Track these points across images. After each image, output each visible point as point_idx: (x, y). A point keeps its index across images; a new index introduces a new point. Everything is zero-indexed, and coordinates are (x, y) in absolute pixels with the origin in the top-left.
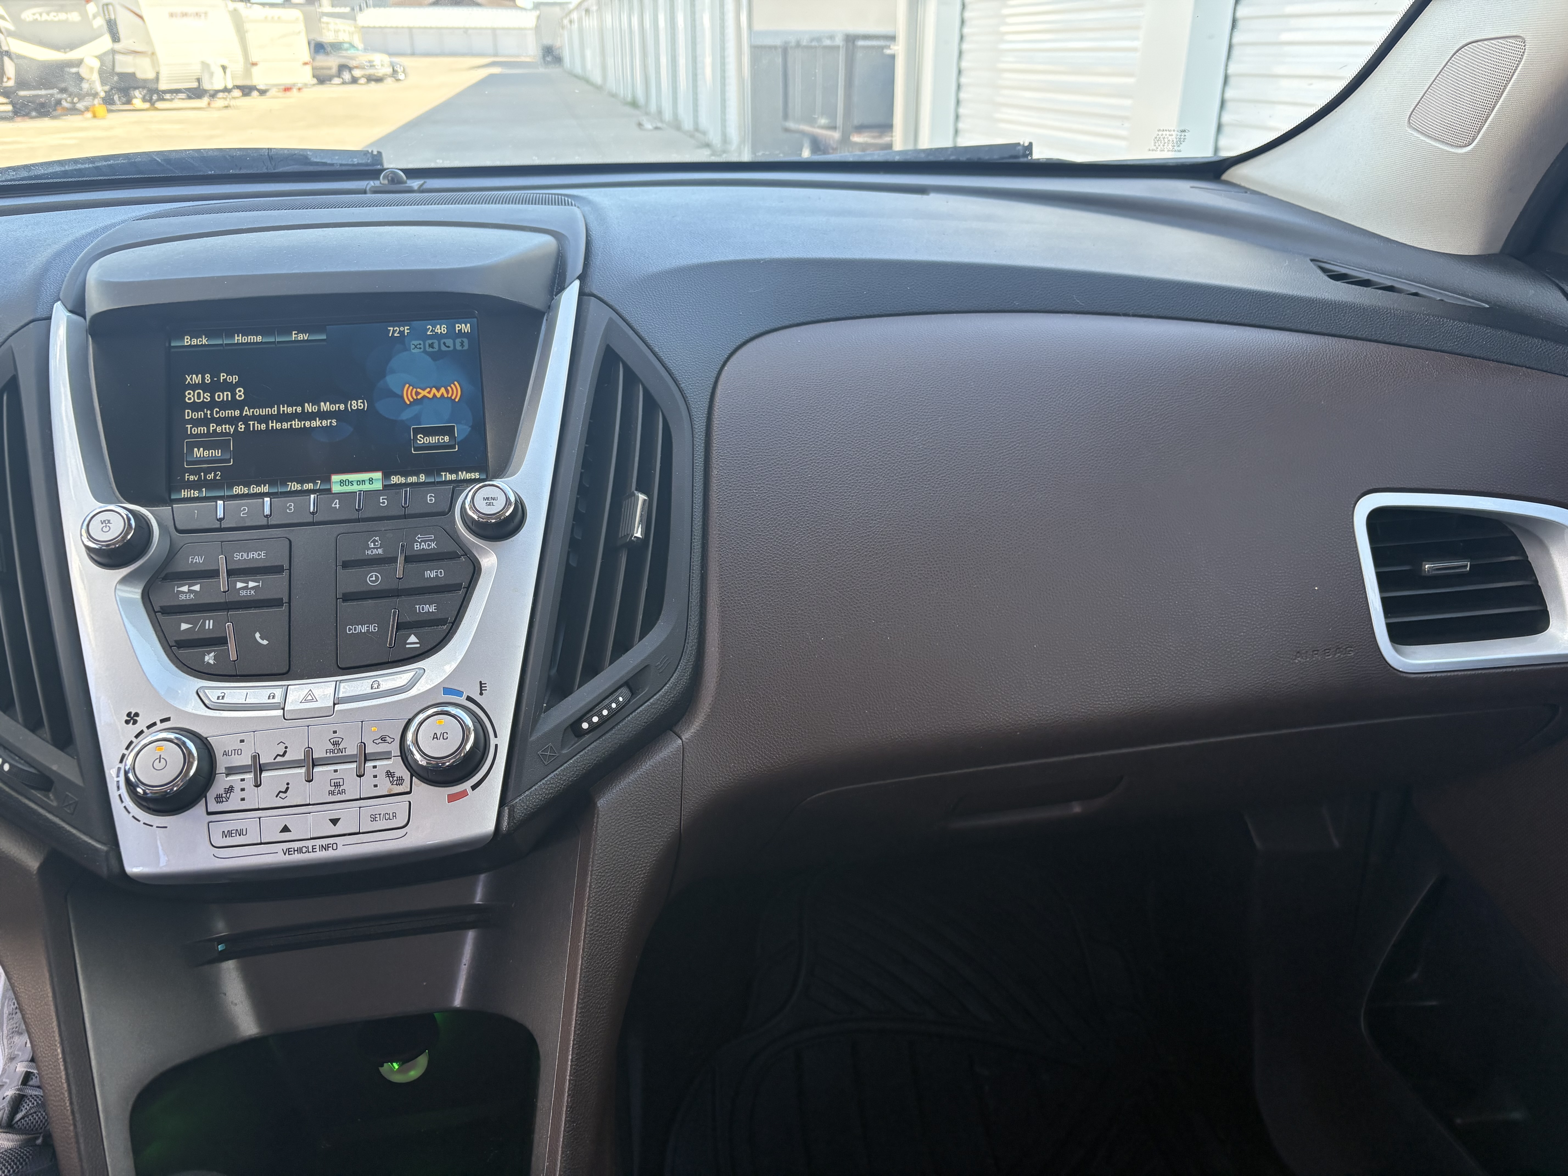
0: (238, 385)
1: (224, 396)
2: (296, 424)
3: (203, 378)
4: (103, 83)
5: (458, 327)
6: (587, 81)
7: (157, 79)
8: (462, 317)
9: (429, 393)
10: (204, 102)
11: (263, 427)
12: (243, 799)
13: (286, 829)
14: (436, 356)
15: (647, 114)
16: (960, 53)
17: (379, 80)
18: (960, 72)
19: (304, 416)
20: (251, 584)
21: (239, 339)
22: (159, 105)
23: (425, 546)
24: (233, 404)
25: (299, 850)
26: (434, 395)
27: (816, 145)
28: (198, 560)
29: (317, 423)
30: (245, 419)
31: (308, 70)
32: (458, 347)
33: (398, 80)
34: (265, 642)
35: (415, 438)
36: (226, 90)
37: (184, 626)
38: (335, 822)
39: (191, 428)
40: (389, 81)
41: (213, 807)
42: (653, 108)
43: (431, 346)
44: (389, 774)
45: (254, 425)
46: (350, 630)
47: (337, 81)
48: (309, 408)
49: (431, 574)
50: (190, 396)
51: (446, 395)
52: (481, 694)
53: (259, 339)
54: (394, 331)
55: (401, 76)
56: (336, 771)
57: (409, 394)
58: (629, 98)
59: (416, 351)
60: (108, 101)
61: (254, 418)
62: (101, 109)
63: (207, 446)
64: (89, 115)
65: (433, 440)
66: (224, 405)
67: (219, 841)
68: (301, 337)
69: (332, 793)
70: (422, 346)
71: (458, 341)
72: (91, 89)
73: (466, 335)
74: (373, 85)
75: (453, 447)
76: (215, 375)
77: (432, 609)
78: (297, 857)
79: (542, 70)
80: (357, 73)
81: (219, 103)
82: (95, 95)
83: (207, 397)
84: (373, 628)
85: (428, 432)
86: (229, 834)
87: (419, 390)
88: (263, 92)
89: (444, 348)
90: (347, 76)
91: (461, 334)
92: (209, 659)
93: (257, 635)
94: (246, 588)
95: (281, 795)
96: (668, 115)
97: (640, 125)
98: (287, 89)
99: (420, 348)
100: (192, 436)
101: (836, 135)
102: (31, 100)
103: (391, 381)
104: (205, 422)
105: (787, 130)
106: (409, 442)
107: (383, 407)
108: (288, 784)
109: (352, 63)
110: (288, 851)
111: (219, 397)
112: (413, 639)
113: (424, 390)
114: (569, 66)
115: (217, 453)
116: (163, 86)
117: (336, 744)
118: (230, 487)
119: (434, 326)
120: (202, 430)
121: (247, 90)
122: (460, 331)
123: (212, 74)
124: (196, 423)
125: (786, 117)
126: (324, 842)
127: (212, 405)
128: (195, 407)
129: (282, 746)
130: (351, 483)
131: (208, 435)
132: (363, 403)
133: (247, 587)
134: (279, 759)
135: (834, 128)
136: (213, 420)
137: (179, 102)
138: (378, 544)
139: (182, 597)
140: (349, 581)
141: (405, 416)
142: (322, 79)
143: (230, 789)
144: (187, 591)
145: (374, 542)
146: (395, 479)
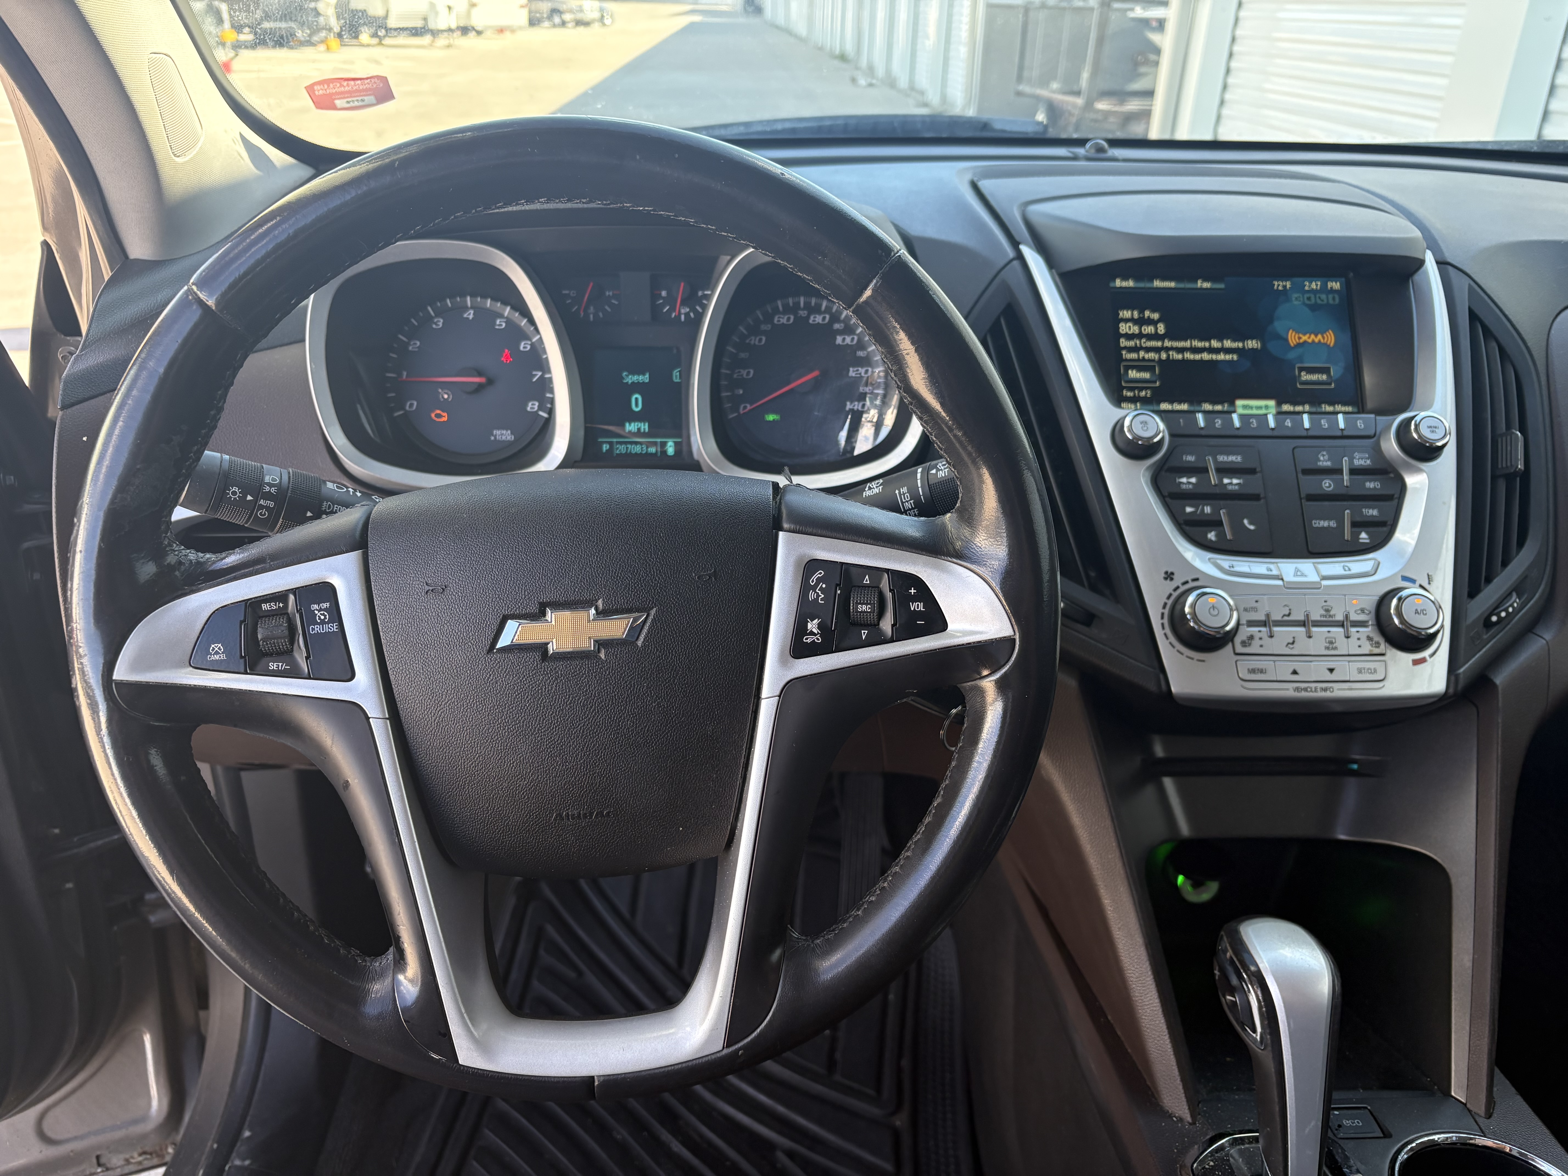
0: (1159, 321)
1: (1149, 329)
2: (1206, 356)
3: (1132, 314)
4: (338, 18)
5: (1330, 285)
6: (788, 32)
7: (386, 17)
8: (1333, 276)
9: (1309, 338)
10: (427, 39)
11: (1180, 357)
12: (1261, 646)
13: (1295, 672)
14: (1314, 308)
15: (857, 68)
16: (1237, 20)
17: (586, 24)
18: (1233, 40)
19: (1211, 350)
20: (1235, 481)
21: (1157, 283)
22: (387, 41)
23: (1362, 462)
24: (1155, 337)
25: (1306, 690)
26: (1313, 341)
27: (1053, 110)
28: (1191, 458)
29: (1221, 357)
30: (1167, 349)
31: (525, 12)
32: (1331, 302)
33: (604, 24)
34: (1252, 527)
35: (1300, 376)
36: (450, 30)
37: (1189, 510)
38: (1331, 670)
39: (1125, 354)
40: (596, 26)
41: (1240, 649)
42: (864, 63)
43: (1309, 299)
44: (1369, 638)
45: (1173, 355)
46: (1315, 523)
47: (546, 24)
48: (1215, 344)
49: (1370, 485)
50: (1124, 328)
51: (1322, 341)
52: (1429, 583)
53: (1172, 284)
54: (1279, 285)
55: (608, 21)
56: (1329, 632)
57: (1293, 338)
58: (837, 52)
59: (1296, 303)
60: (340, 36)
61: (1172, 349)
62: (334, 43)
63: (1140, 369)
64: (322, 47)
65: (1314, 377)
66: (1150, 337)
67: (1244, 674)
68: (1207, 285)
69: (1327, 648)
70: (1301, 299)
71: (1330, 296)
72: (326, 25)
73: (1336, 291)
74: (581, 29)
75: (1330, 384)
76: (1142, 312)
77: (1375, 512)
78: (1304, 694)
79: (742, 20)
80: (567, 17)
81: (442, 41)
82: (330, 30)
83: (1135, 329)
84: (1333, 524)
85: (1311, 370)
86: (1253, 671)
87: (1301, 335)
88: (479, 33)
89: (1319, 302)
90: (557, 20)
91: (1332, 291)
92: (1212, 536)
93: (1246, 522)
94: (1231, 484)
95: (1289, 645)
96: (880, 71)
97: (854, 80)
98: (501, 30)
99: (1300, 301)
100: (1126, 360)
101: (1080, 101)
102: (272, 32)
103: (1278, 326)
104: (1136, 349)
105: (1019, 94)
106: (1295, 379)
107: (1274, 347)
108: (1294, 638)
109: (564, 7)
110: (1297, 689)
111: (1145, 330)
112: (1363, 535)
113: (1305, 334)
114: (770, 15)
115: (1146, 375)
116: (392, 23)
117: (1327, 611)
118: (1159, 403)
119: (1311, 283)
120: (1134, 356)
121: (465, 30)
122: (1331, 288)
123: (437, 13)
124: (1130, 350)
125: (1020, 79)
126: (1324, 685)
127: (1140, 336)
128: (1129, 337)
129: (1287, 608)
130: (1251, 408)
131: (1138, 360)
132: (1257, 343)
133: (1233, 483)
134: (1286, 618)
135: (1078, 93)
136: (1141, 348)
137: (402, 40)
138: (1326, 457)
139: (1184, 487)
140: (1308, 484)
141: (1291, 355)
142: (533, 22)
143: (1251, 637)
144: (1187, 482)
145: (1323, 455)
146: (1286, 407)
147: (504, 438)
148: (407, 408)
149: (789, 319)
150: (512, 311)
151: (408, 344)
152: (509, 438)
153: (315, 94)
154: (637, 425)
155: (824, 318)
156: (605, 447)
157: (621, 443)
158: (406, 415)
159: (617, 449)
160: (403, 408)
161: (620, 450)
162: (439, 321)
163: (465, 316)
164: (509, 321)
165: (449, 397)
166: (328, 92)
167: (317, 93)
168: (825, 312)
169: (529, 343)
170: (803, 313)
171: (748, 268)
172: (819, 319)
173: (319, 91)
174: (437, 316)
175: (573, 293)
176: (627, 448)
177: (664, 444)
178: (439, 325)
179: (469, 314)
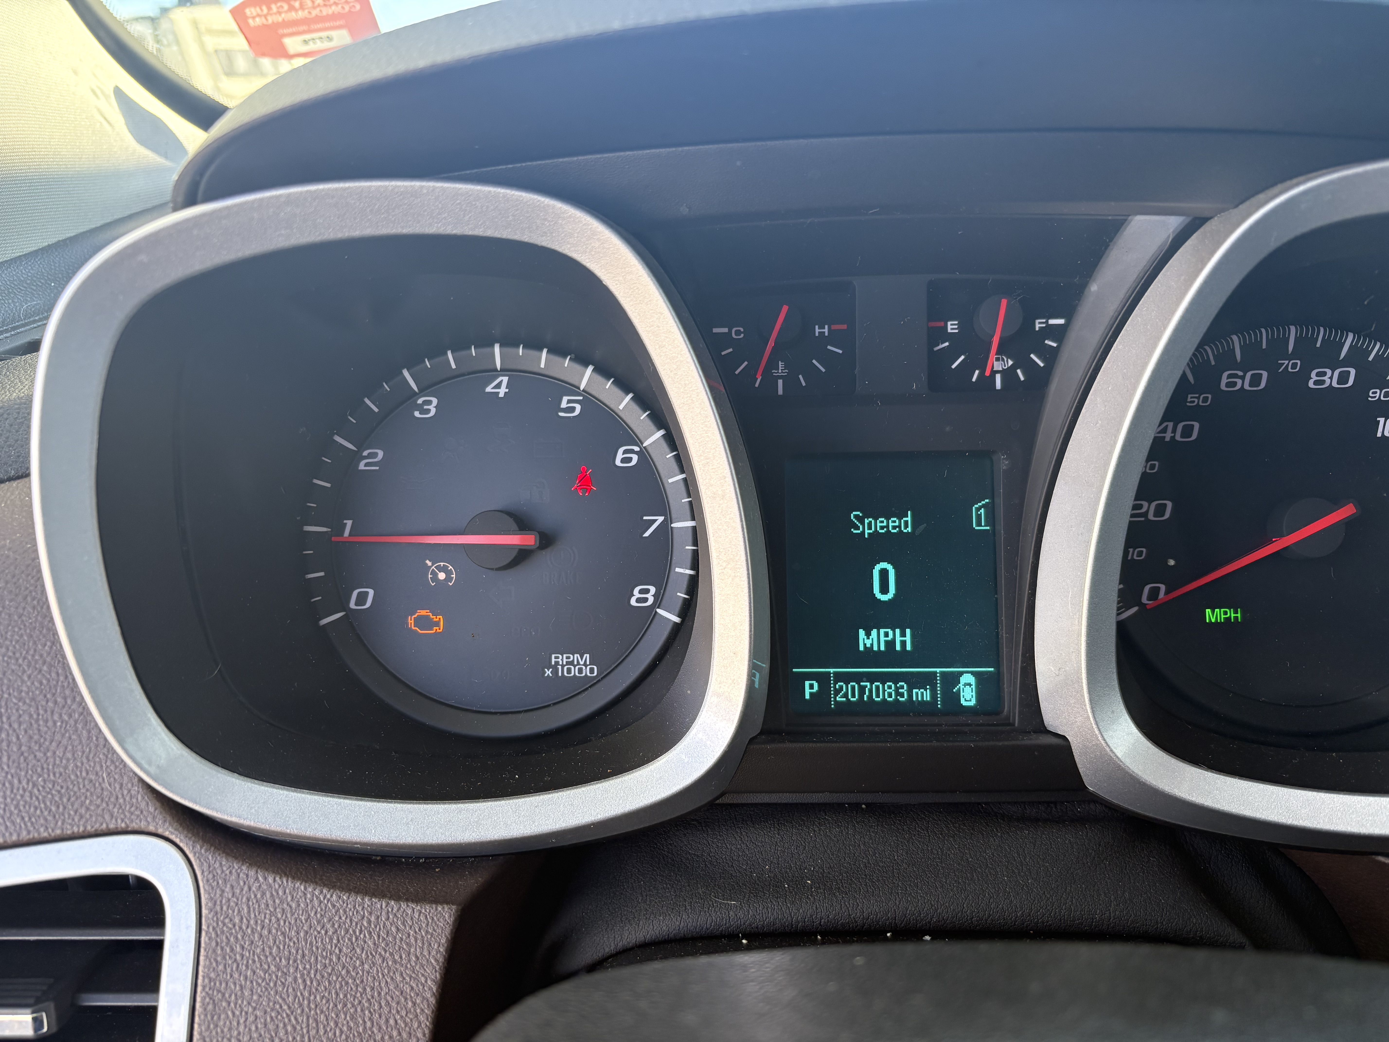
147: (575, 671)
148: (352, 605)
149: (1256, 380)
150: (599, 379)
151: (357, 456)
152: (586, 671)
153: (248, 24)
154: (886, 635)
155: (1343, 378)
156: (810, 688)
157: (846, 678)
158: (351, 618)
159: (837, 692)
160: (343, 606)
161: (846, 695)
162: (430, 403)
163: (489, 389)
164: (589, 401)
165: (448, 578)
166: (270, 21)
167: (251, 21)
168: (1347, 362)
169: (636, 449)
170: (1290, 365)
171: (1274, 243)
172: (1331, 379)
173: (254, 18)
174: (424, 390)
175: (738, 333)
176: (862, 690)
177: (953, 679)
178: (428, 411)
179: (499, 386)
